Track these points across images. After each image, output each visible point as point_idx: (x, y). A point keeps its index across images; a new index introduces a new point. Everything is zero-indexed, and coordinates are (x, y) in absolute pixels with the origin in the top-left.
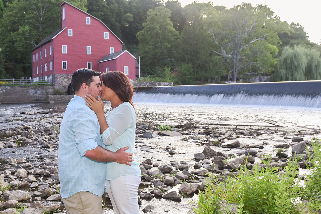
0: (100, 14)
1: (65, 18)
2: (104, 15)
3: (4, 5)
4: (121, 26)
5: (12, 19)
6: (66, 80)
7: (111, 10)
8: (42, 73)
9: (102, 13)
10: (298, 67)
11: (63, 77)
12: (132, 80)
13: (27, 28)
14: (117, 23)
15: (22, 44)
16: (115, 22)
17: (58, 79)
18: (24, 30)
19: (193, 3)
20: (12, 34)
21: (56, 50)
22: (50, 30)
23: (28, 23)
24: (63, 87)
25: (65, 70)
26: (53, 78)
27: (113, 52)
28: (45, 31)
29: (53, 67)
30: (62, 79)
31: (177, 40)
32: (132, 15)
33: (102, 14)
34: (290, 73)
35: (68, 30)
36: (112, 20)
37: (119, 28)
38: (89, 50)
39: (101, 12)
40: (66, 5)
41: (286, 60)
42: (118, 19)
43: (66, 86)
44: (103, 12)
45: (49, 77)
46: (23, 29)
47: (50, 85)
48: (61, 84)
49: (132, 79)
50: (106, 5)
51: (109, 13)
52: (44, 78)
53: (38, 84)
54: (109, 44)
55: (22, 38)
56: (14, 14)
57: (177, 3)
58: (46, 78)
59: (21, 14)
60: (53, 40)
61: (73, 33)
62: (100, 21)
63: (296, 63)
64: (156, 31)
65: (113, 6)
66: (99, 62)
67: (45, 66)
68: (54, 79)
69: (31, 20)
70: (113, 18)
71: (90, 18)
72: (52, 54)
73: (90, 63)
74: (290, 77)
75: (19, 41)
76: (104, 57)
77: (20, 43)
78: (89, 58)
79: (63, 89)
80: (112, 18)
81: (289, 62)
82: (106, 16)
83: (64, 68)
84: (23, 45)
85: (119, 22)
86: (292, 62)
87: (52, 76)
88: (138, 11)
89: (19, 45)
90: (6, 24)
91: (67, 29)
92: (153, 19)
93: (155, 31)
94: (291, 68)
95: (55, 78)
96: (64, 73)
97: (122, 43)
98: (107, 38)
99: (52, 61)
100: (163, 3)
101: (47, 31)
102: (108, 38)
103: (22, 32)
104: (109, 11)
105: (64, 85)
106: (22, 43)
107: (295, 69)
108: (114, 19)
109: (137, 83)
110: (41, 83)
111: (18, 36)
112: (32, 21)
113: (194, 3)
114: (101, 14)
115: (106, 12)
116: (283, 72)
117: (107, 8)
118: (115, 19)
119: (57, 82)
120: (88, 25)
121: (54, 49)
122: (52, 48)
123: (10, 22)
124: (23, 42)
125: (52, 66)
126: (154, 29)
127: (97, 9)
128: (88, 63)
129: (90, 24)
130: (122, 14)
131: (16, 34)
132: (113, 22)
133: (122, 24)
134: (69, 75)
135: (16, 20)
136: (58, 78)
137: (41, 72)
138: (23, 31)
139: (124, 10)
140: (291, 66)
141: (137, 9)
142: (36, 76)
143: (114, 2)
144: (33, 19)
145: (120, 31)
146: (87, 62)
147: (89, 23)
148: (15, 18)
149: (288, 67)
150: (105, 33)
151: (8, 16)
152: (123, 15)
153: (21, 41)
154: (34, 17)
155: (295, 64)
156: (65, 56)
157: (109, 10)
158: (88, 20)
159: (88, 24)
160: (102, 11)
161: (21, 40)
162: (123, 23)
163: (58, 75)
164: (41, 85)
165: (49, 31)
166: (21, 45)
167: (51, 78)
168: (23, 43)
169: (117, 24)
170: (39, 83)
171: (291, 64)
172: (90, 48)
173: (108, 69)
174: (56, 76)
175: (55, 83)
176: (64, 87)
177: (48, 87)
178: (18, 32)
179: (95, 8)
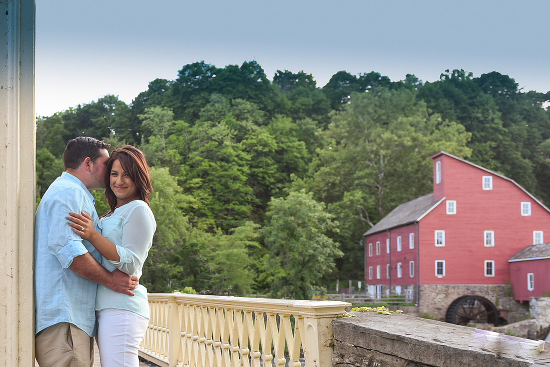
0: (488, 145)
1: (442, 181)
2: (498, 147)
3: (307, 150)
4: (534, 165)
5: (330, 181)
6: (442, 296)
7: (512, 137)
8: (390, 279)
9: (494, 144)
11: (437, 291)
13: (358, 194)
14: (527, 161)
15: (349, 224)
16: (523, 160)
17: (426, 294)
18: (354, 199)
20: (330, 206)
21: (423, 240)
22: (399, 195)
23: (361, 186)
24: (436, 308)
25: (440, 276)
26: (417, 292)
27: (539, 240)
28: (389, 198)
29: (417, 271)
30: (433, 294)
33: (493, 146)
35: (448, 202)
36: (514, 156)
37: (531, 171)
38: (489, 239)
39: (491, 141)
40: (443, 157)
42: (529, 151)
43: (443, 308)
44: (496, 142)
45: (406, 288)
46: (352, 197)
47: (411, 306)
48: (431, 304)
50: (501, 127)
51: (507, 143)
52: (394, 289)
53: (388, 304)
54: (531, 224)
55: (349, 213)
56: (333, 171)
58: (398, 290)
59: (346, 170)
60: (418, 222)
61: (457, 208)
65: (517, 127)
66: (510, 261)
67: (396, 268)
68: (419, 293)
69: (365, 181)
70: (518, 151)
71: (491, 178)
72: (415, 248)
73: (491, 263)
75: (343, 219)
76: (521, 251)
77: (344, 222)
78: (489, 253)
79: (436, 313)
80: (516, 152)
82: (501, 149)
83: (438, 273)
84: (350, 226)
85: (531, 158)
87: (415, 288)
89: (343, 226)
90: (317, 188)
91: (445, 201)
95: (421, 293)
96: (439, 283)
98: (527, 213)
99: (415, 260)
101: (393, 197)
102: (529, 214)
103: (349, 203)
104: (509, 139)
105: (439, 306)
106: (348, 222)
108: (519, 153)
110: (393, 301)
111: (341, 209)
112: (368, 181)
114: (490, 146)
115: (501, 141)
117: (503, 133)
118: (522, 152)
119: (424, 300)
120: (488, 191)
121: (420, 239)
122: (415, 237)
123: (327, 184)
124: (351, 221)
125: (415, 269)
127: (482, 136)
128: (488, 263)
129: (491, 188)
130: (537, 140)
131: (338, 207)
132: (517, 159)
133: (537, 162)
134: (448, 287)
135: (337, 182)
136: (426, 292)
137: (388, 277)
138: (352, 201)
139: (540, 132)
142: (375, 282)
143: (519, 118)
144: (368, 178)
145: (533, 176)
146: (486, 261)
147: (489, 187)
148: (335, 178)
150: (522, 203)
151: (323, 174)
152: (540, 142)
153: (347, 219)
154: (370, 174)
156: (440, 253)
157: (508, 137)
158: (488, 182)
159: (487, 189)
160: (493, 140)
161: (348, 216)
162: (540, 160)
163: (426, 286)
164: (394, 304)
165: (398, 197)
166: (347, 226)
167: (410, 291)
168: (351, 223)
169: (525, 163)
170: (390, 300)
172: (490, 233)
173: (531, 276)
174: (422, 288)
175: (421, 301)
176: (439, 309)
177: (408, 309)
178: (341, 203)
179: (478, 136)
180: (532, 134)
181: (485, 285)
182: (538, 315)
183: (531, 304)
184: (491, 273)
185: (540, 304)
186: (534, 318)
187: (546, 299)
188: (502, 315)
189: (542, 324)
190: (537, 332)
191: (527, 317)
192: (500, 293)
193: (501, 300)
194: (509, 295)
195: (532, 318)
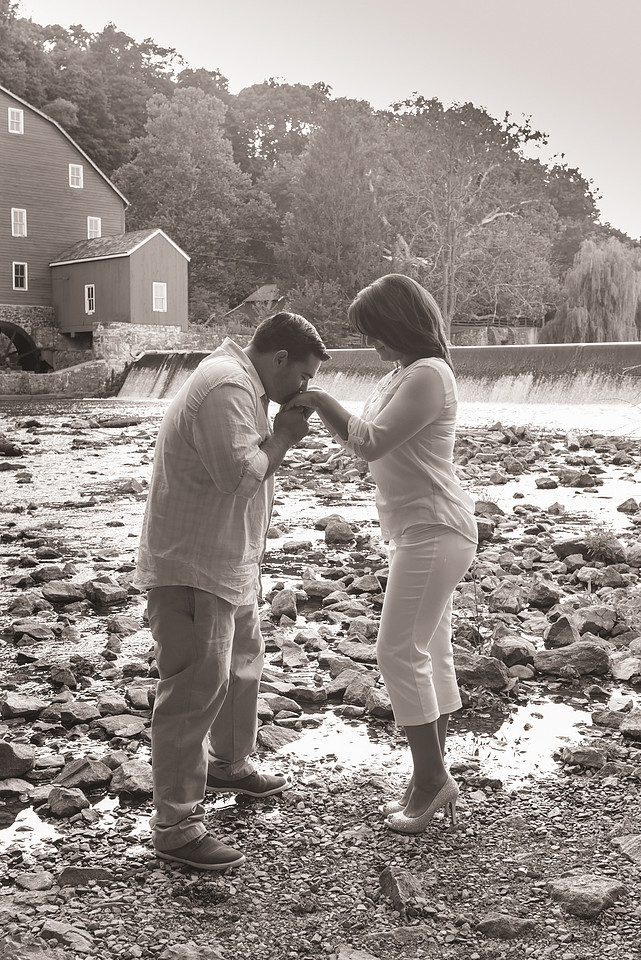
10: (621, 301)
12: (179, 328)
19: (266, 83)
27: (96, 232)
31: (247, 202)
32: (74, 107)
34: (600, 320)
38: (19, 223)
41: (587, 279)
49: (176, 326)
54: (83, 204)
57: (218, 78)
62: (56, 123)
63: (614, 290)
64: (182, 167)
66: (52, 264)
71: (21, 112)
73: (23, 267)
74: (601, 331)
76: (70, 248)
78: (19, 247)
81: (596, 285)
86: (605, 288)
88: (93, 94)
92: (168, 128)
93: (178, 169)
94: (602, 304)
97: (125, 204)
98: (78, 184)
100: (172, 74)
102: (81, 185)
107: (611, 307)
109: (194, 339)
113: (269, 83)
116: (582, 314)
120: (17, 136)
126: (173, 160)
128: (16, 267)
129: (21, 131)
140: (603, 297)
141: (89, 87)
146: (14, 263)
147: (18, 129)
149: (594, 299)
150: (71, 166)
155: (612, 292)
158: (16, 120)
159: (16, 132)
171: (602, 291)
172: (21, 213)
173: (90, 290)
180: (33, 86)
181: (14, 306)
182: (108, 351)
183: (95, 335)
184: (22, 286)
185: (112, 333)
186: (101, 358)
187: (119, 324)
188: (45, 356)
189: (114, 366)
190: (108, 381)
191: (88, 358)
192: (37, 320)
193: (40, 332)
194: (52, 325)
195: (98, 359)
